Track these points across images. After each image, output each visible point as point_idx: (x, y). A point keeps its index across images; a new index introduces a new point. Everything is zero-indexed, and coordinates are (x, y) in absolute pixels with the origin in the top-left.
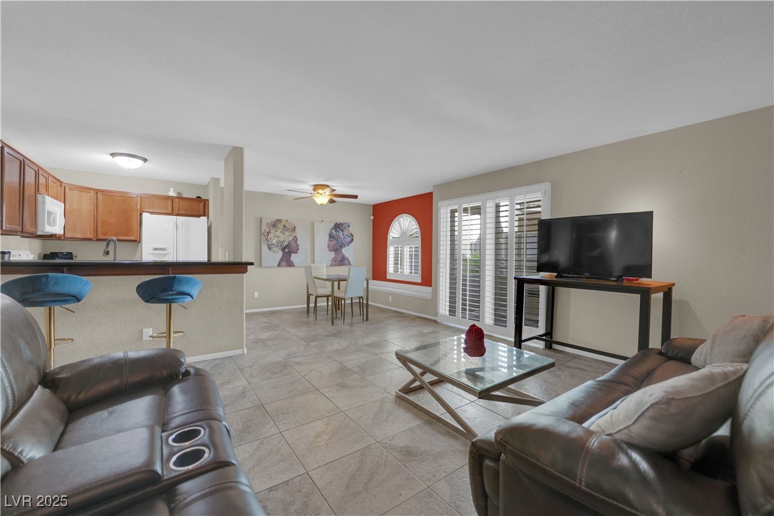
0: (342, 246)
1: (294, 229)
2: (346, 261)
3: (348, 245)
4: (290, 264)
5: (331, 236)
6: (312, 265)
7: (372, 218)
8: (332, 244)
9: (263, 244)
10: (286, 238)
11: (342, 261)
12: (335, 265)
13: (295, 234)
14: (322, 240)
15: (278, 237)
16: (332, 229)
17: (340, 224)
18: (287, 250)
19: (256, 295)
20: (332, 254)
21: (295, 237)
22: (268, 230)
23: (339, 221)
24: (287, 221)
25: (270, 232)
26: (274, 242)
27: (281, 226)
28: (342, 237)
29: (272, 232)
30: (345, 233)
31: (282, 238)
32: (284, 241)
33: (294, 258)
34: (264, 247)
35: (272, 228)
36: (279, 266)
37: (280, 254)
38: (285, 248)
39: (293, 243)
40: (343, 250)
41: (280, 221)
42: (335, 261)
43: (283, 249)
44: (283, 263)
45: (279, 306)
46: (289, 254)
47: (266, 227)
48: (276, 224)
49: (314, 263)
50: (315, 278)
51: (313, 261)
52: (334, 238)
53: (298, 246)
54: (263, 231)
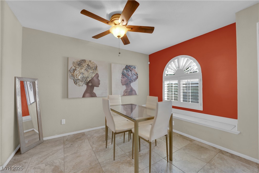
0: (131, 81)
1: (96, 68)
2: (133, 92)
3: (135, 81)
4: (93, 95)
5: (123, 74)
6: (110, 96)
7: (149, 63)
8: (124, 80)
9: (69, 80)
10: (90, 75)
11: (130, 92)
12: (126, 95)
13: (97, 72)
14: (117, 76)
15: (83, 74)
16: (124, 69)
17: (130, 66)
18: (90, 84)
19: (64, 121)
20: (124, 87)
21: (97, 74)
22: (74, 68)
23: (129, 64)
24: (90, 61)
25: (75, 70)
26: (79, 78)
27: (85, 65)
28: (130, 75)
29: (78, 69)
30: (133, 72)
31: (86, 74)
32: (88, 77)
33: (96, 90)
34: (71, 82)
35: (77, 66)
36: (84, 96)
37: (84, 87)
38: (89, 82)
39: (95, 79)
40: (132, 84)
41: (84, 61)
42: (126, 92)
43: (87, 84)
44: (87, 95)
45: (83, 129)
46: (92, 87)
47: (72, 65)
48: (80, 63)
49: (112, 95)
50: (112, 110)
51: (111, 93)
52: (125, 75)
53: (99, 81)
54: (69, 69)
